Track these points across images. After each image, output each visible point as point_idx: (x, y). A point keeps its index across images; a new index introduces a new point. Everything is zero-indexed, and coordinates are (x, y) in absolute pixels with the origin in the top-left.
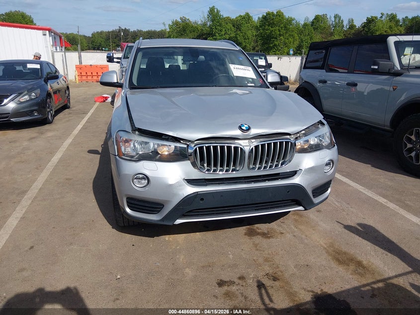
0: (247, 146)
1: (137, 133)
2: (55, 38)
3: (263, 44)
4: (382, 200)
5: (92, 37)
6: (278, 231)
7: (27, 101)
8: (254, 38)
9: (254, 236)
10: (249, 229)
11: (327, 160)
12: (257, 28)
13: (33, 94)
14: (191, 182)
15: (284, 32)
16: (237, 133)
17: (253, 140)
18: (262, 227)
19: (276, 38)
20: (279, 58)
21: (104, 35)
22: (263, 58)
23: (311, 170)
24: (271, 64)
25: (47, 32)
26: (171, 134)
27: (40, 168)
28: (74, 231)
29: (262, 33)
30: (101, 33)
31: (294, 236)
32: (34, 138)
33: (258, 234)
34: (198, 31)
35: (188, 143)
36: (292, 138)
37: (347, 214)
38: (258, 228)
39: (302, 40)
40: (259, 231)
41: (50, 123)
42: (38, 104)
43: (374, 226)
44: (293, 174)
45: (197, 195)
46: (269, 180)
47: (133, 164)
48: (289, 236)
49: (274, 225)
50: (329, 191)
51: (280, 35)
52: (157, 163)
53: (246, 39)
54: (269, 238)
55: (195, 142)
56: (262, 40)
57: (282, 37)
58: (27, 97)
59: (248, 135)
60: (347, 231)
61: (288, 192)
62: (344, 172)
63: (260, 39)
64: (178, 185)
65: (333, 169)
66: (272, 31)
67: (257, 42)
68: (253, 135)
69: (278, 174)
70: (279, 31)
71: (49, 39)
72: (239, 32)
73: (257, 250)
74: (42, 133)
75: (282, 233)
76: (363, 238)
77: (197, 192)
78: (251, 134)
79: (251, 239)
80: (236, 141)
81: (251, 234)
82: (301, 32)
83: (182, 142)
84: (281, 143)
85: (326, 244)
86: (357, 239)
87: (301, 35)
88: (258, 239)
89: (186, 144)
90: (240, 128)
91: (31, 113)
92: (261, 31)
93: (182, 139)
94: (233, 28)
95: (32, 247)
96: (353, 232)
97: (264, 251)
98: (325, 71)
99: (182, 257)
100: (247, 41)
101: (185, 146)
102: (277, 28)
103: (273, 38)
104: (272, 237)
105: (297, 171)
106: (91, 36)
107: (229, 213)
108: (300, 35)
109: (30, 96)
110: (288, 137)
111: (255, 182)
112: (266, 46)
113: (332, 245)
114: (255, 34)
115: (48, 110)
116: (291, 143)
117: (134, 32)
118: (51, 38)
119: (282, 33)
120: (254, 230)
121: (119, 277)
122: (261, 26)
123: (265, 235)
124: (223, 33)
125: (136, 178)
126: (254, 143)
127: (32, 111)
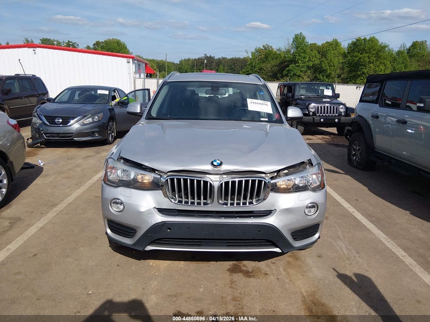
0: (217, 181)
1: (122, 161)
2: (139, 65)
3: (350, 72)
4: (400, 253)
5: (180, 64)
6: (263, 271)
7: (90, 123)
8: (341, 65)
9: (235, 273)
10: (235, 265)
11: (308, 202)
12: (345, 55)
13: (96, 117)
14: (162, 211)
15: (375, 59)
16: (208, 167)
17: (224, 176)
18: (249, 265)
19: (365, 66)
20: (357, 87)
21: (190, 62)
22: (330, 87)
23: (288, 211)
24: (339, 95)
25: (131, 60)
26: (147, 164)
27: (78, 185)
28: (76, 245)
29: (349, 60)
30: (188, 60)
31: (278, 279)
32: (90, 156)
33: (241, 271)
34: (281, 58)
35: (161, 174)
36: (268, 177)
37: (350, 264)
38: (244, 266)
39: (394, 68)
40: (244, 268)
41: (110, 143)
42: (99, 127)
43: (373, 281)
44: (268, 213)
45: (164, 224)
46: (240, 217)
47: (113, 189)
48: (272, 277)
49: (262, 265)
50: (317, 236)
51: (370, 62)
52: (133, 191)
53: (331, 66)
54: (250, 277)
55: (168, 174)
56: (349, 67)
57: (372, 65)
58: (90, 120)
59: (220, 171)
60: (339, 281)
61: (259, 231)
62: (373, 217)
63: (347, 67)
64: (149, 212)
65: (318, 212)
66: (361, 58)
67: (343, 69)
68: (223, 171)
69: (252, 212)
70: (369, 57)
71: (132, 66)
72: (324, 59)
73: (231, 287)
74: (98, 153)
75: (266, 274)
76: (354, 291)
77: (165, 221)
78: (222, 170)
79: (231, 275)
80: (207, 176)
81: (233, 270)
82: (394, 60)
83: (156, 172)
84: (253, 182)
85: (307, 292)
86: (347, 291)
87: (394, 63)
88: (238, 277)
89: (160, 175)
90: (212, 164)
91: (92, 134)
92: (349, 58)
93: (157, 170)
94: (318, 56)
95: (36, 255)
96: (345, 284)
97: (237, 289)
98: (378, 105)
99: (156, 283)
100: (333, 68)
101: (159, 177)
102: (367, 55)
103: (361, 65)
104: (254, 276)
105: (272, 210)
106: (178, 63)
107: (199, 246)
108: (392, 63)
109: (93, 119)
110: (264, 175)
111: (226, 217)
112: (354, 73)
113: (312, 294)
114: (341, 61)
115: (109, 132)
116: (265, 182)
117: (219, 59)
118: (134, 65)
119: (372, 61)
120: (239, 266)
121: (90, 292)
122: (349, 53)
123: (248, 274)
124: (307, 60)
125: (114, 203)
126: (225, 179)
127: (94, 132)
